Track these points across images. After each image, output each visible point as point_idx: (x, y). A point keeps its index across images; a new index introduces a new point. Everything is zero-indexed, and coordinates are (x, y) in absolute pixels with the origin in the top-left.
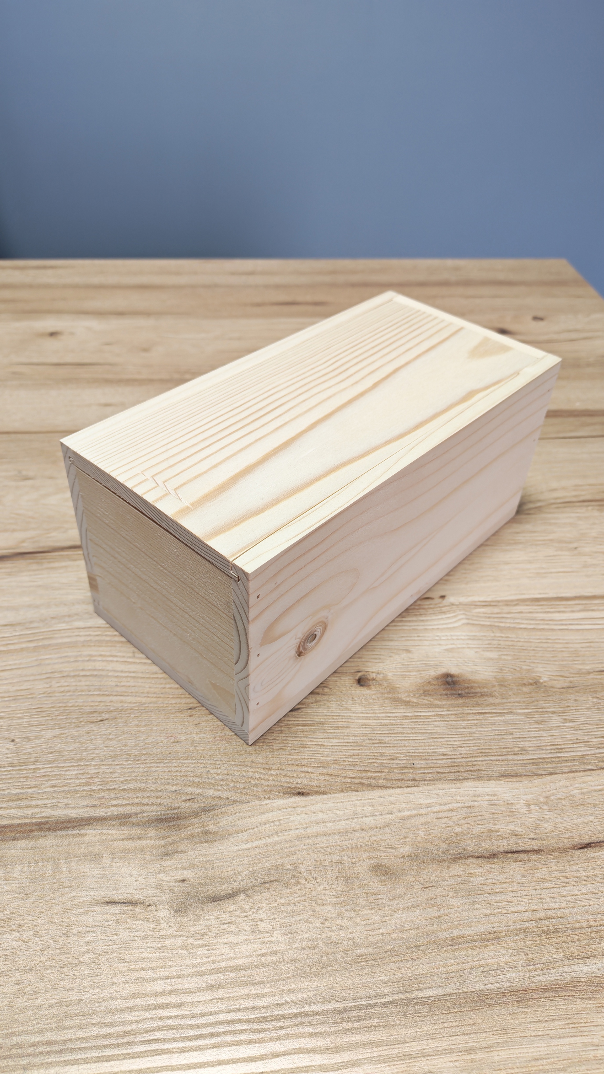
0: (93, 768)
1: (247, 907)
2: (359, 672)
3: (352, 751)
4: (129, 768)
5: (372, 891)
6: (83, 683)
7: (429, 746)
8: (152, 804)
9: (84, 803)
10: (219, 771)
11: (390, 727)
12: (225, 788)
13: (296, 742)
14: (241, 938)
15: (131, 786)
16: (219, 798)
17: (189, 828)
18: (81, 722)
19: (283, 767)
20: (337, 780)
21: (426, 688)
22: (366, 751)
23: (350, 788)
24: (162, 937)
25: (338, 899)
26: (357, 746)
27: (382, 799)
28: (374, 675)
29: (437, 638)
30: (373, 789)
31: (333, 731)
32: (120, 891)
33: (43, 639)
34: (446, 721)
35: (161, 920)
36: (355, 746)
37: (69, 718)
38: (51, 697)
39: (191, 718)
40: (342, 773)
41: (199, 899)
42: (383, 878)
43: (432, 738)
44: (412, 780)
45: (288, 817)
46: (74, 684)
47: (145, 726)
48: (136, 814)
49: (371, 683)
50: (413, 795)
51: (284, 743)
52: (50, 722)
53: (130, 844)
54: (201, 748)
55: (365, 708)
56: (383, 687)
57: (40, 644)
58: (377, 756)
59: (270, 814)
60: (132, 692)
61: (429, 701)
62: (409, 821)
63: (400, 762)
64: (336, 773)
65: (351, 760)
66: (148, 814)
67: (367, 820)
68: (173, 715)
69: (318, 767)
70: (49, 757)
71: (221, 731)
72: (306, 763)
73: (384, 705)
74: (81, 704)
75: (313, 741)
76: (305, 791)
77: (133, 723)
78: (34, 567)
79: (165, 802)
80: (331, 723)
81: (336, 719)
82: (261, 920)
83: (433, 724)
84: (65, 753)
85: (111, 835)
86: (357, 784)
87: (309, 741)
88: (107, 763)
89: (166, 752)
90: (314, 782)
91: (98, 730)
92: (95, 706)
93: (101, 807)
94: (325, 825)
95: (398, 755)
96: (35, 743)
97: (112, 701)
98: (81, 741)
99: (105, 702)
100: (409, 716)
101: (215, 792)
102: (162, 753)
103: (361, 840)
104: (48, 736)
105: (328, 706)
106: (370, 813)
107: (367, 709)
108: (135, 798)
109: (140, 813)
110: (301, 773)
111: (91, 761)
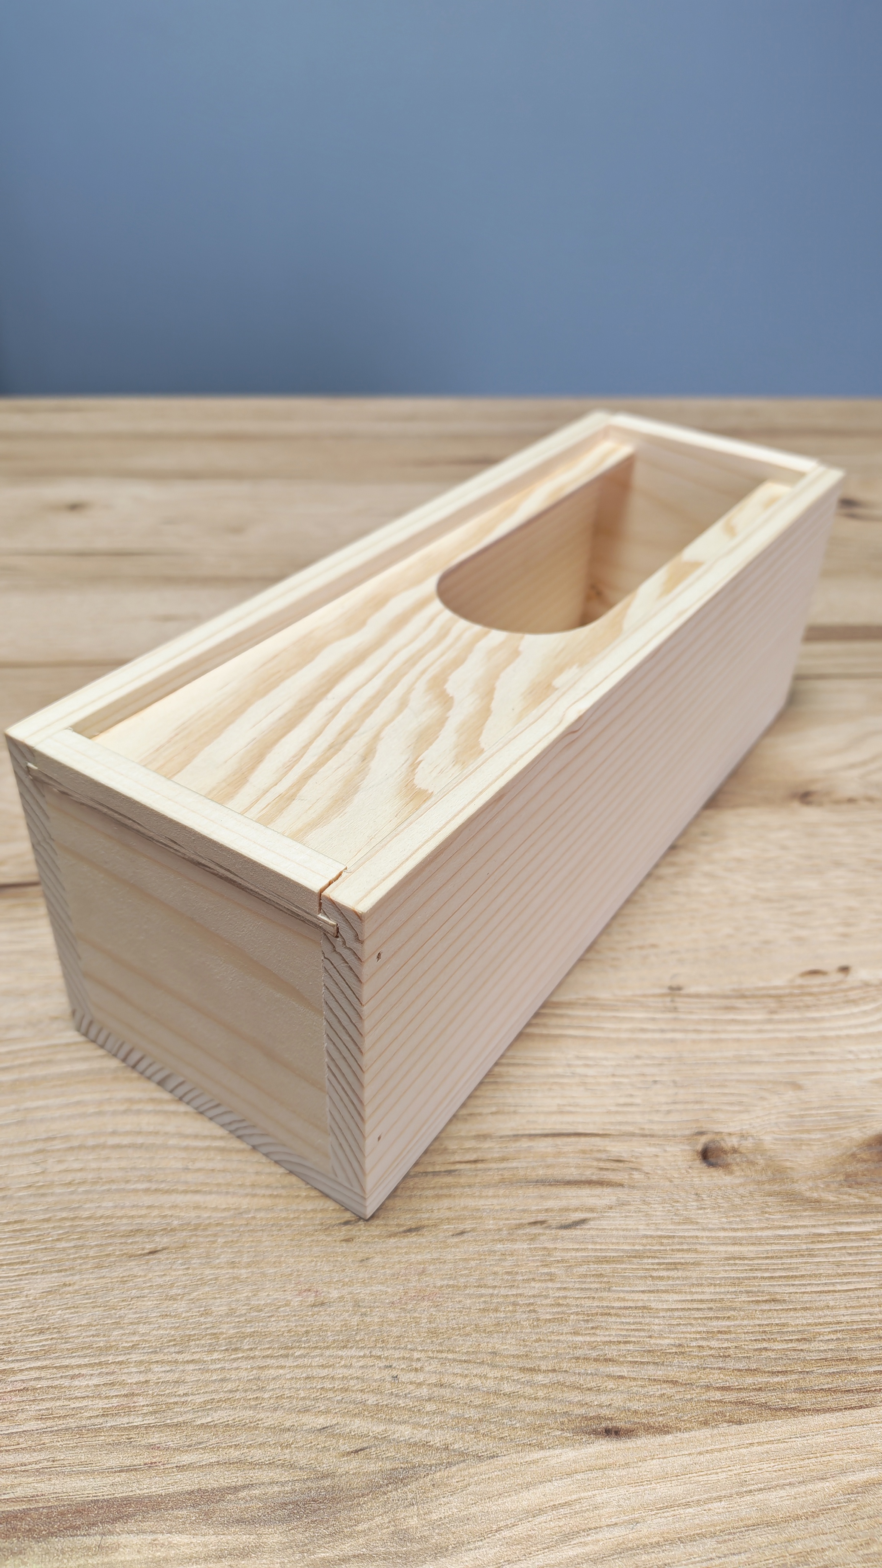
0: (134, 1370)
2: (701, 1133)
3: (715, 1323)
4: (215, 1370)
6: (113, 1164)
8: (271, 1465)
9: (114, 1460)
10: (421, 1377)
11: (789, 1261)
12: (438, 1419)
13: (588, 1303)
15: (222, 1415)
16: (426, 1446)
17: (360, 1528)
18: (108, 1255)
19: (565, 1366)
20: (689, 1397)
21: (850, 1168)
22: (745, 1322)
23: (723, 1414)
26: (723, 1309)
28: (733, 1142)
29: (851, 1057)
30: (775, 1417)
33: (32, 1064)
36: (719, 1309)
37: (83, 1247)
38: (43, 1195)
39: (350, 1244)
40: (700, 1378)
44: (858, 1391)
45: (590, 1493)
46: (94, 1165)
47: (249, 1265)
48: (236, 1489)
49: (729, 1158)
50: (866, 1428)
52: (40, 1256)
54: (376, 1320)
55: (727, 1217)
56: (759, 1168)
57: (26, 1075)
58: (772, 1333)
59: (548, 1488)
60: (219, 1185)
61: (860, 1198)
62: (869, 1498)
63: (824, 1347)
64: (686, 1377)
65: (714, 1343)
66: (263, 1490)
67: (774, 1498)
68: (308, 1239)
69: (642, 1363)
70: (35, 1343)
72: (615, 1353)
73: (767, 1209)
74: (109, 1213)
75: (624, 1300)
76: (621, 1425)
78: (21, 913)
79: (302, 1458)
80: (658, 1254)
81: (668, 1244)
84: (72, 1332)
85: (178, 1547)
86: (736, 1403)
87: (615, 1300)
88: (166, 1358)
89: (299, 1328)
90: (639, 1400)
91: (145, 1276)
92: (140, 1217)
93: (153, 1473)
94: (677, 1512)
95: (818, 1329)
96: (7, 1307)
97: (176, 1206)
98: (108, 1301)
99: (161, 1207)
100: (824, 1235)
101: (415, 1432)
102: (289, 1331)
103: (766, 1553)
104: (34, 1289)
105: (647, 1215)
106: (778, 1478)
107: (732, 1219)
108: (231, 1447)
109: (244, 1487)
110: (605, 1378)
111: (129, 1354)
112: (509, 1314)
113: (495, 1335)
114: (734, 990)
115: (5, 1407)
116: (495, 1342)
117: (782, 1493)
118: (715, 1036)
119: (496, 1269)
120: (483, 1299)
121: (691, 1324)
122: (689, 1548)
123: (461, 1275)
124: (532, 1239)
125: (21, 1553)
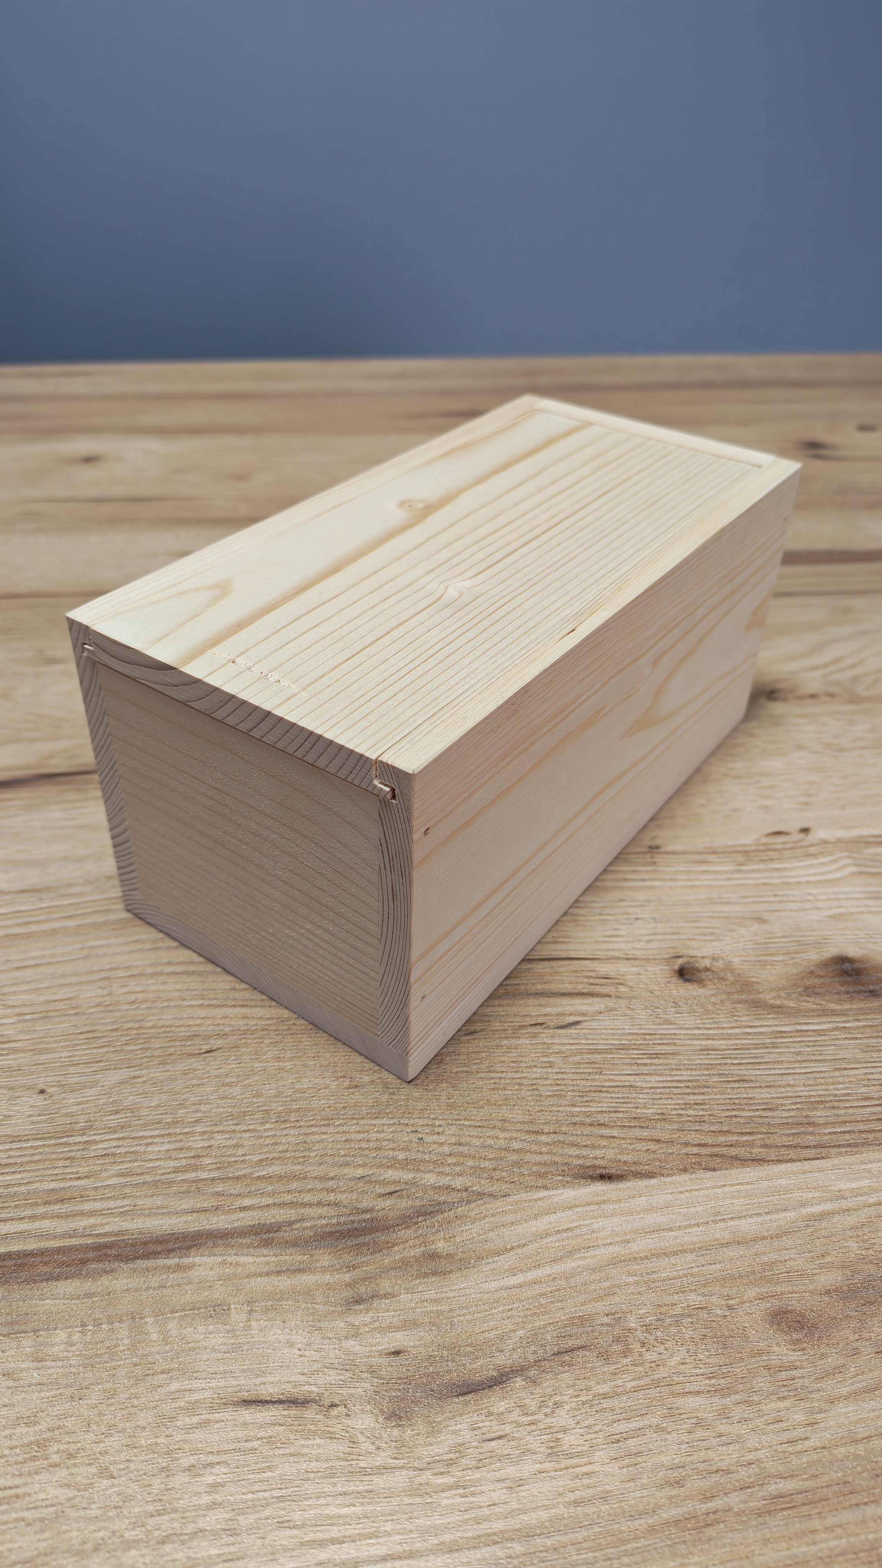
0: (199, 1138)
1: (532, 1403)
2: (678, 957)
3: (692, 1097)
4: (268, 1136)
5: (779, 1363)
6: (171, 987)
7: (833, 1084)
8: (319, 1204)
9: (186, 1204)
10: (442, 1139)
11: (755, 1051)
12: (458, 1169)
13: (583, 1083)
14: (529, 1467)
15: (275, 1169)
16: (449, 1188)
17: (396, 1248)
18: (172, 1054)
19: (564, 1129)
20: (670, 1151)
21: (809, 982)
22: (718, 1096)
23: (699, 1164)
24: (364, 1472)
25: (713, 1381)
26: (699, 1087)
27: (765, 1184)
28: (707, 963)
29: (810, 898)
30: (743, 1166)
31: (648, 1061)
32: (270, 1379)
34: (856, 1038)
35: (359, 1435)
36: (695, 1087)
37: (148, 1049)
38: (111, 1011)
40: (679, 1137)
41: (433, 1391)
42: (795, 1336)
43: (839, 1069)
44: (815, 1147)
45: (588, 1222)
46: (153, 988)
47: (292, 1059)
48: (290, 1223)
49: (703, 975)
50: (823, 1173)
51: (558, 1085)
52: (112, 1056)
53: (284, 1283)
54: (403, 1098)
55: (701, 1019)
56: (729, 982)
57: (88, 921)
58: (741, 1105)
59: (553, 1218)
61: (817, 1004)
62: (824, 1224)
63: (785, 1114)
64: (668, 1137)
65: (691, 1112)
66: (313, 1223)
67: (743, 1224)
69: (629, 1126)
70: (112, 1120)
71: (436, 1066)
72: (606, 1120)
73: (736, 1014)
74: (169, 1023)
75: (613, 1080)
76: (614, 1171)
77: (270, 1055)
78: (72, 796)
79: (344, 1198)
80: (642, 1047)
81: (651, 1040)
82: (565, 1431)
83: (834, 1045)
84: (144, 1112)
85: (244, 1265)
86: (710, 1156)
87: (605, 1081)
88: (225, 1128)
89: (337, 1105)
90: (627, 1154)
91: (203, 1069)
92: (196, 1025)
93: (220, 1212)
94: (662, 1235)
95: (779, 1102)
96: (85, 1095)
97: (227, 1017)
98: (173, 1088)
99: (213, 1018)
100: (786, 1032)
101: (440, 1178)
102: (329, 1107)
103: (738, 1263)
104: (109, 1081)
105: (632, 1018)
106: (747, 1210)
107: (705, 1021)
108: (284, 1192)
109: (297, 1221)
110: (599, 1138)
111: (194, 1126)
112: (515, 1092)
113: (504, 1107)
114: (706, 848)
115: (90, 1168)
116: (505, 1112)
117: (751, 1220)
118: (690, 883)
119: (503, 1059)
120: (493, 1081)
121: (671, 1098)
122: (672, 1260)
123: (474, 1064)
124: (532, 1037)
125: (112, 1272)
